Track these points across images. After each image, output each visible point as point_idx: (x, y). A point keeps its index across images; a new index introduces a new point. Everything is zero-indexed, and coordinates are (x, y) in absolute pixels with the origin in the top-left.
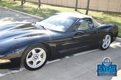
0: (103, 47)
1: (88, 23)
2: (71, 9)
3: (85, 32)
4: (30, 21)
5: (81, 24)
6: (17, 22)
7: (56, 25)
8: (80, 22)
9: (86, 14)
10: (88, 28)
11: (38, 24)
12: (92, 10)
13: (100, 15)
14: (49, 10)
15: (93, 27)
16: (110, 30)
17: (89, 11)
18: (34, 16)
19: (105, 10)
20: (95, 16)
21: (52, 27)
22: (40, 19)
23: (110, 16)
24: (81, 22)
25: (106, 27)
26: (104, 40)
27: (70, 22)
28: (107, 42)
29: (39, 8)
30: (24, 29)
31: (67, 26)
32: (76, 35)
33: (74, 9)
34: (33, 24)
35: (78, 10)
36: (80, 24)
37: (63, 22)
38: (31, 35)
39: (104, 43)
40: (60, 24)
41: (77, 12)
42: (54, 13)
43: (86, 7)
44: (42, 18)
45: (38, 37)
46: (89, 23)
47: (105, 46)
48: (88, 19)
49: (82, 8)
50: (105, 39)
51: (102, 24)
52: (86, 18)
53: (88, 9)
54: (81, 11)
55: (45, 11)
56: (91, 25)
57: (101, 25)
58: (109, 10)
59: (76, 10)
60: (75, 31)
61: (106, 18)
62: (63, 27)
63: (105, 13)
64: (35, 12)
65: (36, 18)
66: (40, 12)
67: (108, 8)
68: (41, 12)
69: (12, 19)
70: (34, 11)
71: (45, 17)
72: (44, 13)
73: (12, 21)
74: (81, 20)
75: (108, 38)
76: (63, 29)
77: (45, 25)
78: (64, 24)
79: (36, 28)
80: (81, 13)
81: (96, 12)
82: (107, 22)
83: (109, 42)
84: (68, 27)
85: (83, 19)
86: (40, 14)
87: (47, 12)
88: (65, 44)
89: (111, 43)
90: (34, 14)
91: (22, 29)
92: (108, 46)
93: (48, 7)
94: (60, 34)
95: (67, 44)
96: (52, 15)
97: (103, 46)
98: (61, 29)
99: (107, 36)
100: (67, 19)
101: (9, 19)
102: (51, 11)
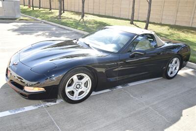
0: (169, 75)
1: (148, 41)
2: (126, 21)
3: (145, 53)
4: (70, 37)
5: (140, 42)
6: (53, 38)
7: (106, 43)
8: (138, 39)
9: (145, 29)
10: (149, 48)
11: (81, 41)
12: (154, 23)
13: (164, 30)
14: (96, 22)
15: (156, 46)
16: (178, 52)
17: (149, 25)
18: (75, 30)
19: (172, 24)
20: (158, 31)
21: (99, 46)
22: (83, 34)
23: (178, 32)
24: (140, 39)
25: (174, 47)
26: (170, 65)
27: (124, 39)
28: (174, 68)
29: (82, 20)
30: (62, 47)
31: (120, 45)
32: (133, 57)
33: (129, 22)
34: (75, 41)
35: (134, 22)
36: (138, 42)
37: (114, 39)
38: (72, 57)
39: (170, 70)
40: (111, 41)
41: (132, 25)
42: (102, 26)
43: (146, 19)
44: (86, 33)
45: (81, 58)
46: (150, 41)
47: (171, 73)
48: (149, 36)
49: (139, 20)
50: (171, 63)
51: (168, 43)
52: (146, 34)
53: (148, 22)
54: (138, 24)
55: (90, 23)
56: (153, 44)
57: (167, 45)
58: (177, 24)
59: (132, 23)
60: (130, 51)
61: (173, 34)
62: (114, 46)
63: (172, 28)
64: (77, 24)
65: (77, 33)
66: (83, 24)
67: (176, 21)
68: (85, 25)
69: (47, 34)
70: (75, 24)
71: (91, 32)
72: (89, 26)
73: (47, 36)
74: (140, 37)
75: (176, 63)
76: (115, 48)
77: (91, 42)
78: (115, 42)
79: (78, 47)
80: (138, 27)
81: (159, 26)
82: (175, 39)
83: (178, 68)
84: (122, 46)
85: (143, 35)
86: (83, 28)
87: (93, 24)
88: (117, 69)
89: (180, 69)
90: (76, 27)
91: (60, 47)
92: (175, 74)
93: (94, 19)
94: (110, 56)
95: (120, 69)
96: (99, 29)
97: (169, 73)
98: (111, 48)
99: (175, 59)
100: (120, 35)
101: (44, 34)
102: (98, 24)
